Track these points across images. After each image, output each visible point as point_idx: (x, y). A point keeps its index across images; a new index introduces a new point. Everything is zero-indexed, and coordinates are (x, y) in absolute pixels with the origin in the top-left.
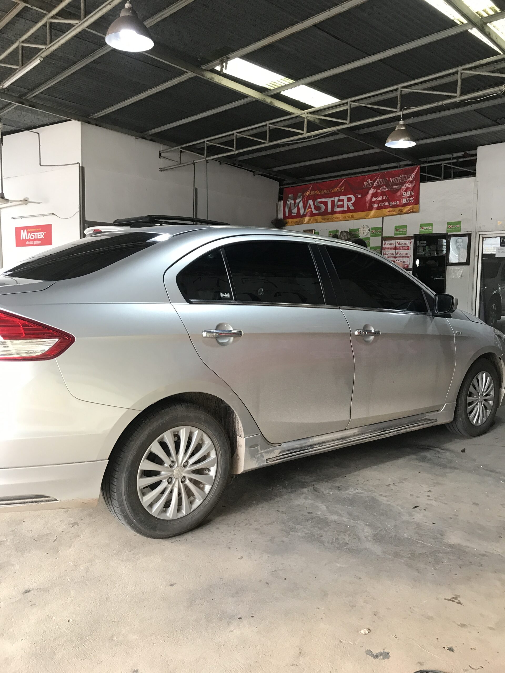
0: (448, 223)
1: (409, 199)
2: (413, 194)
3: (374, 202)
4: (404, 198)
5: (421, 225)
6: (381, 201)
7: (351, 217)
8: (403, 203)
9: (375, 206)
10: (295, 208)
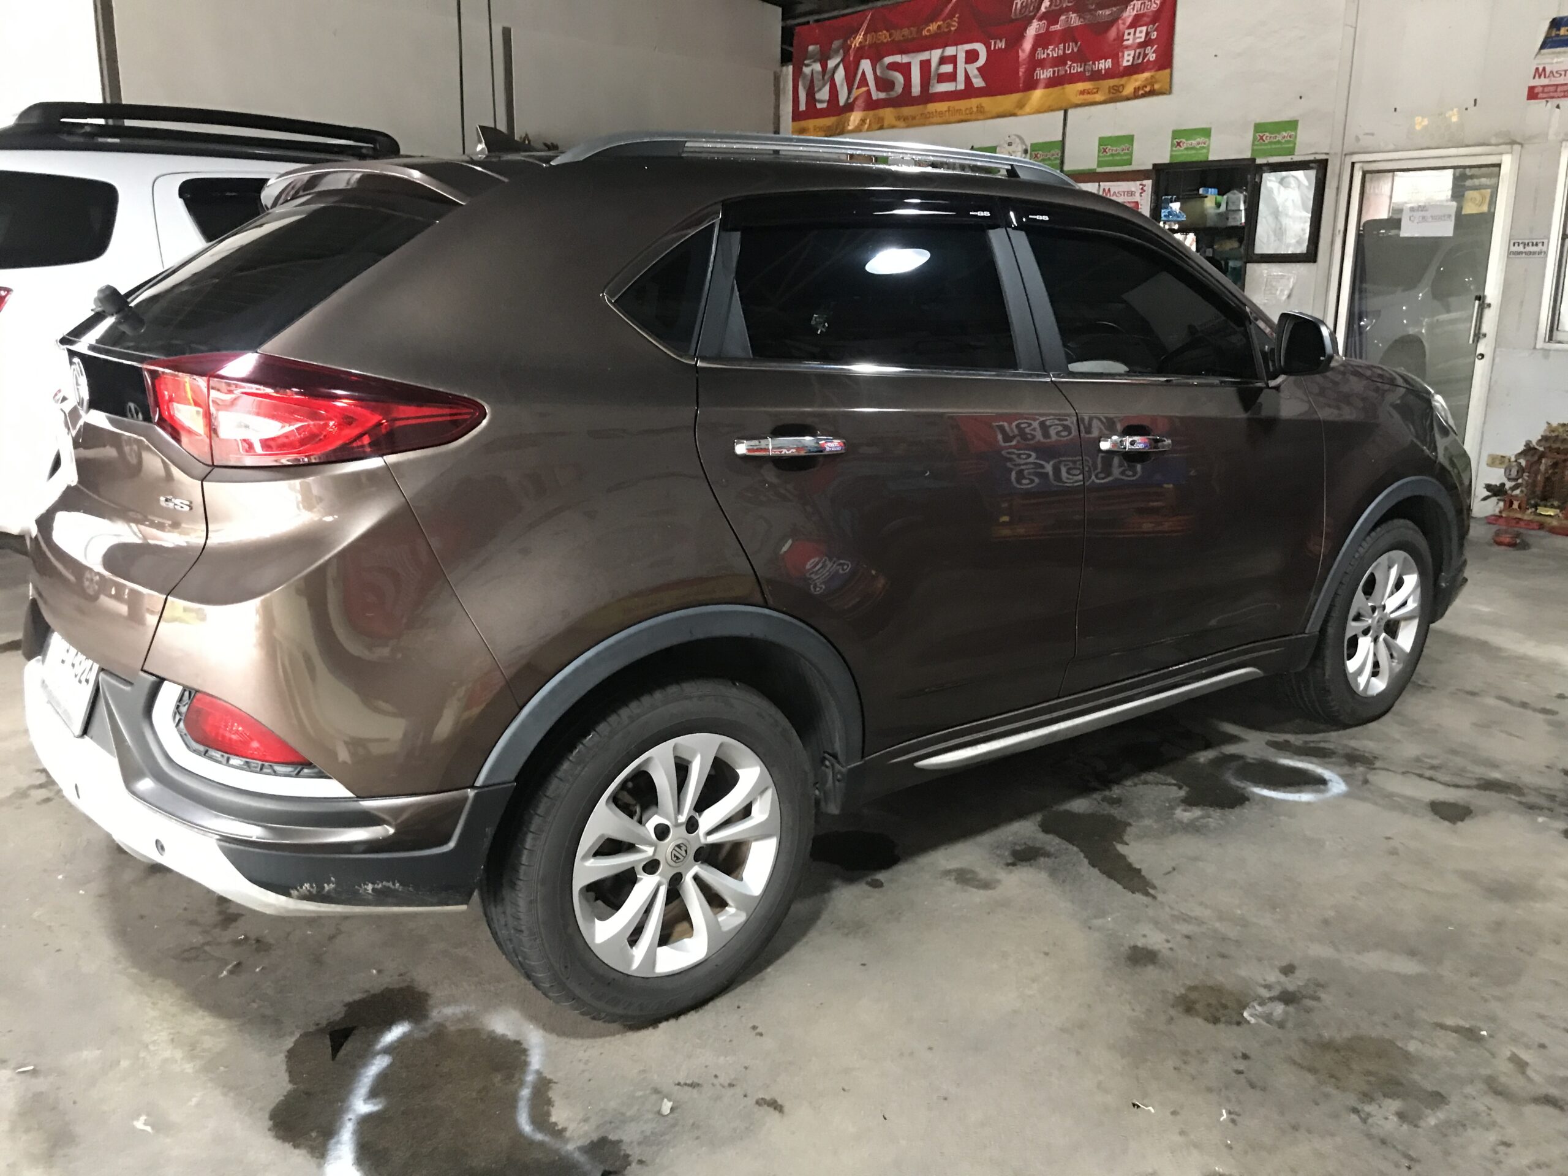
0: (1259, 128)
1: (1142, 50)
2: (1154, 35)
3: (1041, 64)
4: (1127, 47)
5: (1176, 134)
6: (1061, 61)
7: (975, 109)
8: (1125, 64)
9: (1045, 74)
10: (824, 85)
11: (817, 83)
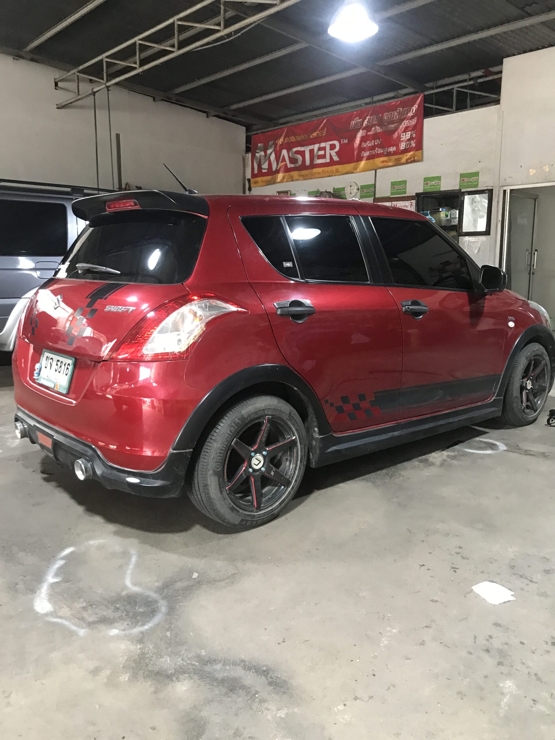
0: (462, 176)
1: (409, 142)
2: (414, 136)
3: (364, 149)
4: (402, 141)
5: (426, 179)
6: (373, 148)
7: (335, 171)
8: (402, 148)
9: (366, 154)
10: (265, 162)
11: (262, 161)
